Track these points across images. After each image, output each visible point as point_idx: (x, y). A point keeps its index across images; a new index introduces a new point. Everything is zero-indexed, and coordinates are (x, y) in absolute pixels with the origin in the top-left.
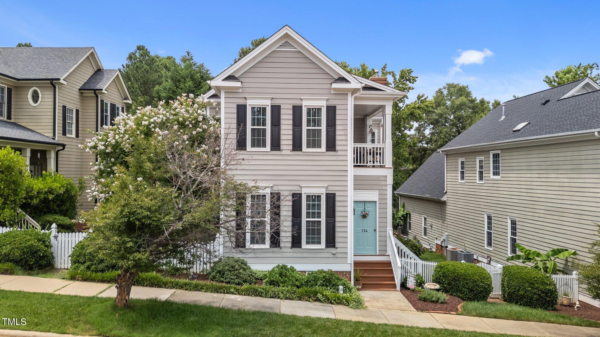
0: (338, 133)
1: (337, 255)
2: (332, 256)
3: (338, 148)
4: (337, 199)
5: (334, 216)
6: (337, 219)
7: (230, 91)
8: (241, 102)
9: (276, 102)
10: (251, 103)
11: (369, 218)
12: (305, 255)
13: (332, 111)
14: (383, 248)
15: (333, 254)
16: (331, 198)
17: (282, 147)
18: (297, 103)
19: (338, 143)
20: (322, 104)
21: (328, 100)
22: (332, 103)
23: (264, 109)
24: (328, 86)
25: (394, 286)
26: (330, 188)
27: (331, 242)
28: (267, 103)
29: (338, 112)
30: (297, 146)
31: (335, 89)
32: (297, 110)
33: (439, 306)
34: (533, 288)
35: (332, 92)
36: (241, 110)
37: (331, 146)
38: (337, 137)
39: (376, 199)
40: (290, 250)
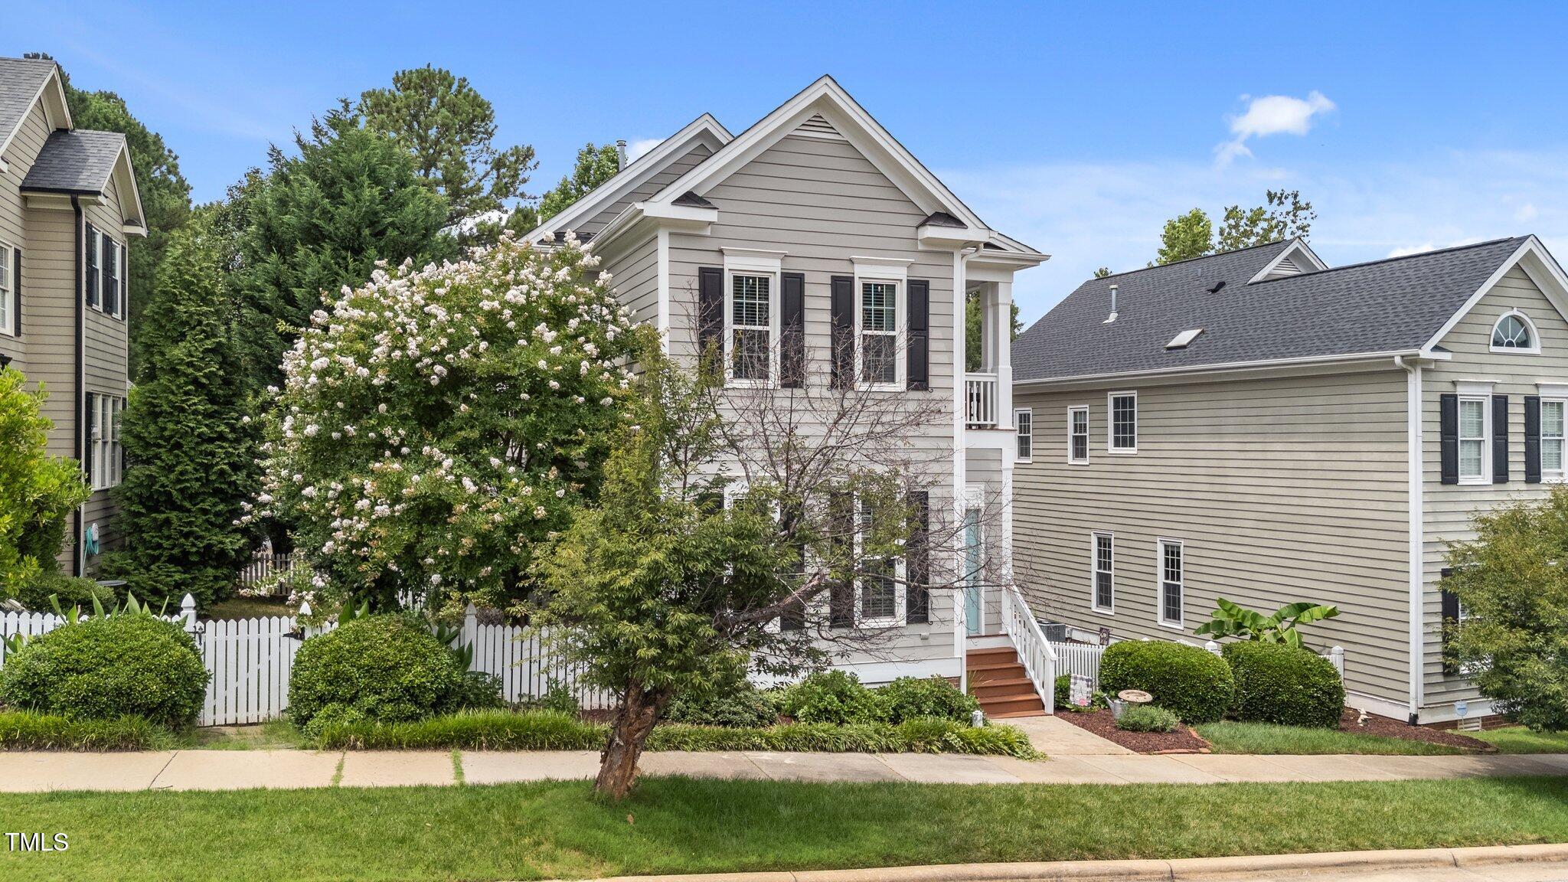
0: (933, 346)
1: (932, 641)
2: (919, 642)
3: (933, 382)
4: (932, 505)
5: (925, 548)
6: (933, 554)
7: (682, 232)
8: (710, 261)
9: (795, 266)
10: (733, 265)
12: (862, 643)
13: (919, 291)
14: (994, 619)
15: (925, 639)
16: (918, 503)
17: (808, 379)
18: (842, 269)
19: (933, 370)
20: (896, 273)
21: (910, 266)
22: (921, 273)
23: (765, 282)
24: (909, 232)
25: (1039, 705)
26: (918, 481)
27: (919, 608)
28: (771, 267)
29: (933, 296)
30: (841, 376)
31: (929, 241)
32: (841, 287)
34: (1306, 686)
35: (920, 248)
36: (710, 281)
37: (919, 377)
38: (933, 358)
39: (980, 503)
40: (826, 634)
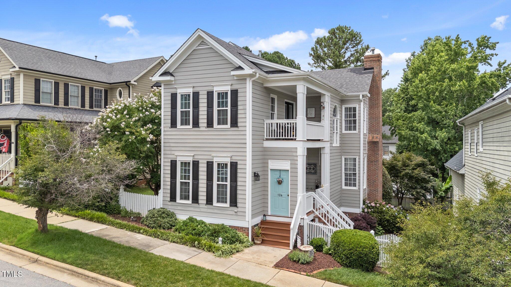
0: (239, 112)
1: (238, 214)
2: (234, 214)
3: (239, 124)
4: (239, 166)
5: (236, 181)
6: (239, 183)
7: (168, 84)
8: (173, 91)
9: (196, 90)
10: (180, 91)
12: (216, 211)
13: (235, 93)
14: (293, 211)
16: (234, 166)
17: (200, 125)
18: (210, 89)
19: (239, 120)
20: (227, 88)
21: (231, 85)
22: (235, 87)
23: (189, 95)
25: (289, 245)
26: (234, 158)
27: (234, 203)
28: (190, 91)
29: (239, 95)
30: (210, 124)
31: (234, 76)
32: (210, 95)
35: (235, 79)
36: (174, 97)
37: (234, 123)
38: (239, 116)
39: (288, 167)
40: (205, 206)
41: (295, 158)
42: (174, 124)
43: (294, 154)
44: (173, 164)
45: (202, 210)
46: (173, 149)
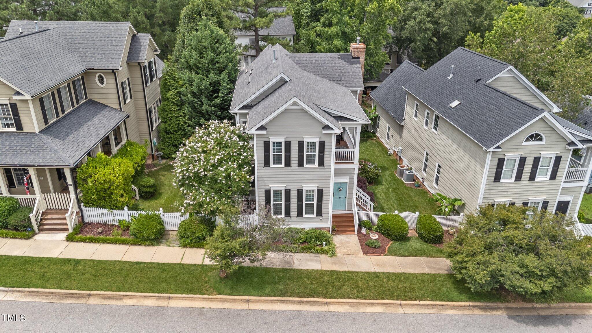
0: (325, 156)
1: (323, 220)
2: (320, 220)
3: (325, 165)
4: (324, 192)
5: (322, 201)
6: (324, 202)
7: (259, 136)
8: (266, 140)
9: (288, 140)
10: (272, 140)
11: (342, 192)
12: (304, 220)
13: (322, 144)
14: (350, 207)
16: (320, 192)
17: (292, 165)
18: (301, 140)
19: (325, 162)
20: (316, 139)
21: (319, 138)
22: (322, 139)
23: (281, 143)
25: (354, 231)
26: (320, 186)
27: (319, 213)
28: (282, 140)
29: (326, 145)
30: (300, 164)
31: (324, 134)
32: (301, 144)
33: (375, 250)
35: (322, 135)
36: (266, 145)
37: (321, 163)
38: (325, 159)
39: (347, 181)
40: (296, 218)
41: (353, 175)
42: (267, 164)
43: (352, 172)
44: (267, 193)
45: (293, 220)
46: (266, 182)
